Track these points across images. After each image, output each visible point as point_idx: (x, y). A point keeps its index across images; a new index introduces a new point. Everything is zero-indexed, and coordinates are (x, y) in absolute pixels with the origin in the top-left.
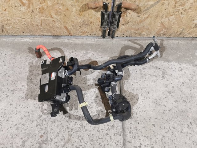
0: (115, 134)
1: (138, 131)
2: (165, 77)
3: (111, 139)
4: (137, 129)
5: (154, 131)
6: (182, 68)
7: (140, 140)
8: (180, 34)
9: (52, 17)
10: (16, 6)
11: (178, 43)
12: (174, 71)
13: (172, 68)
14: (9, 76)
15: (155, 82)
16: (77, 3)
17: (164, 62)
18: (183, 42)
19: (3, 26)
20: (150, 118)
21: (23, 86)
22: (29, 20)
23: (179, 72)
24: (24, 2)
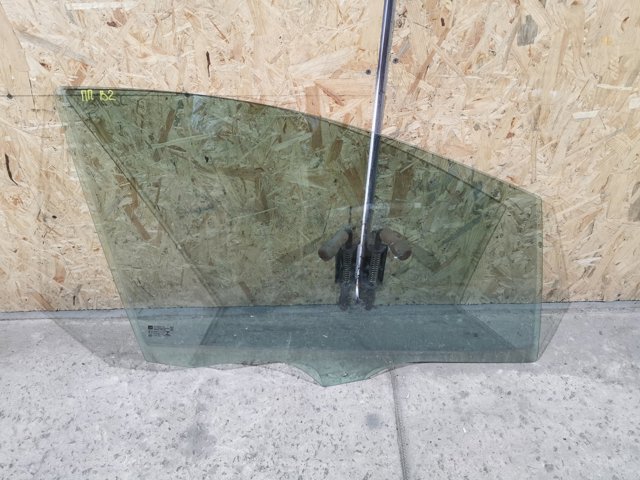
2: (529, 421)
6: (572, 389)
8: (551, 293)
9: (211, 264)
10: (126, 241)
12: (550, 399)
13: (543, 392)
14: (78, 429)
15: (501, 435)
16: (277, 230)
19: (80, 286)
21: (117, 456)
22: (151, 272)
23: (565, 404)
24: (149, 231)
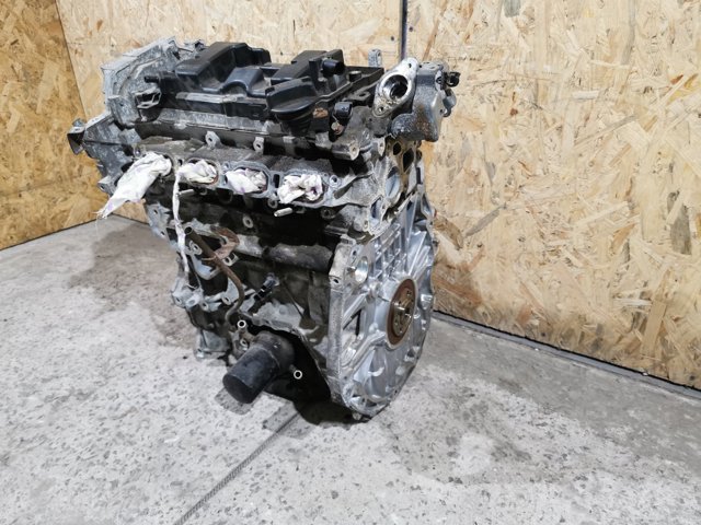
0: (220, 458)
1: (279, 482)
3: (200, 460)
4: (280, 477)
5: (320, 507)
7: (264, 501)
11: (586, 370)
17: (498, 390)
18: (601, 374)
20: (342, 475)
